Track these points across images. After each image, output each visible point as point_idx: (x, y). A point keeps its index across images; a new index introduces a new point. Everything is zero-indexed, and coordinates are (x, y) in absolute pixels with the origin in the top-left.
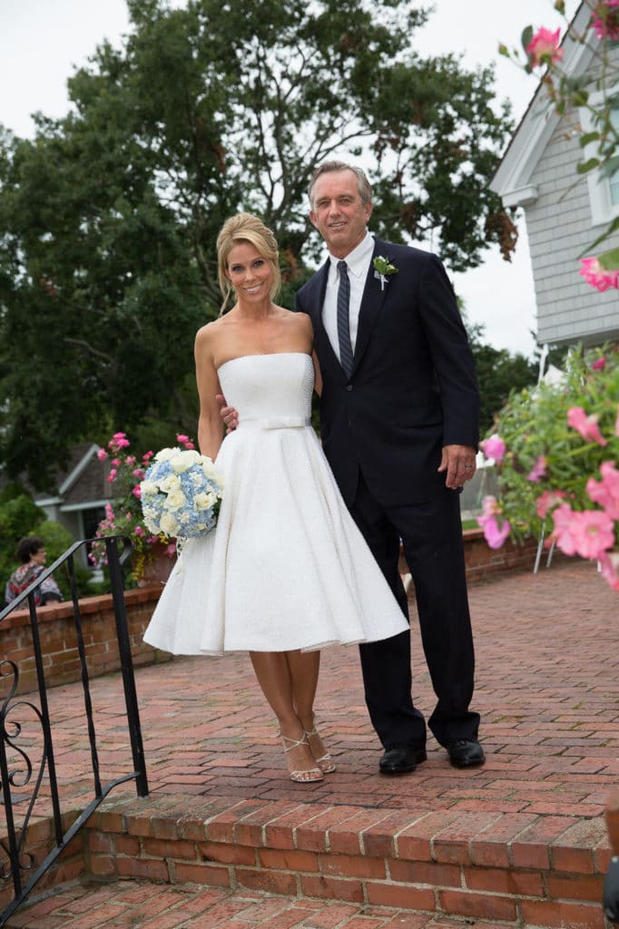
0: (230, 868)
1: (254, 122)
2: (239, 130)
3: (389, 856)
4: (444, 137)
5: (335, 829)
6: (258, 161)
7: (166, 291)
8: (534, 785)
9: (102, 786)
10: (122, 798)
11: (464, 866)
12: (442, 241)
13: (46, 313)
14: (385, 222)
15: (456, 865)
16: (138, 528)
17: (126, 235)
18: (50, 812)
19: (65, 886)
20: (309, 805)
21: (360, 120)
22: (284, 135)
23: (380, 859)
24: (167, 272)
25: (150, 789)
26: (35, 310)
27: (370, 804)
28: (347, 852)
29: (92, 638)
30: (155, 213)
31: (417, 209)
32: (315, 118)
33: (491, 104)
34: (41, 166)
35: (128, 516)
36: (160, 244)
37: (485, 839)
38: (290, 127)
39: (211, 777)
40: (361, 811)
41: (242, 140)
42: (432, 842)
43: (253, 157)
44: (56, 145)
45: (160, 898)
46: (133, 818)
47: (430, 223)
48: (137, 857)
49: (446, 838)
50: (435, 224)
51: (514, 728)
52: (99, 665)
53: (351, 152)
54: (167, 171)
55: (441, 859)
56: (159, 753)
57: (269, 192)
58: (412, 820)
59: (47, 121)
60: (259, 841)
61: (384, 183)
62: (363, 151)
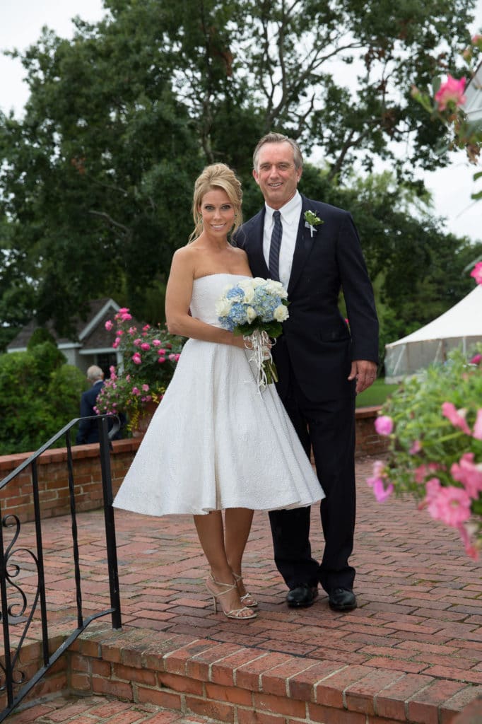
0: (182, 696)
1: (261, 32)
2: (249, 37)
3: (309, 701)
4: (426, 52)
5: (267, 673)
6: (262, 65)
7: (176, 177)
8: (436, 649)
10: (100, 628)
11: (369, 715)
12: (417, 143)
13: (74, 188)
14: (369, 124)
15: (363, 714)
16: (136, 388)
17: (146, 127)
18: (40, 637)
19: (50, 697)
20: (249, 649)
21: (352, 33)
22: (286, 43)
23: (302, 702)
24: (179, 160)
25: (123, 621)
26: (65, 186)
27: (299, 652)
28: (276, 693)
29: (92, 478)
30: (171, 108)
31: (398, 114)
32: (314, 29)
33: (469, 27)
34: (77, 62)
35: (128, 377)
36: (173, 136)
37: (388, 695)
38: (293, 37)
39: (173, 615)
40: (291, 659)
41: (251, 46)
42: (344, 693)
43: (259, 61)
44: (91, 46)
45: (124, 714)
46: (107, 647)
47: (407, 128)
48: (109, 678)
49: (355, 691)
50: (411, 129)
51: (428, 592)
52: (96, 500)
53: (343, 60)
54: (184, 71)
55: (351, 708)
56: (135, 588)
57: (270, 94)
58: (331, 671)
59: (83, 24)
60: (206, 677)
61: (370, 89)
62: (354, 60)
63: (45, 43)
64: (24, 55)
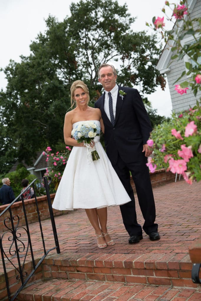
0: (85, 274)
1: (86, 53)
2: (81, 56)
3: (132, 268)
4: (142, 55)
5: (116, 261)
6: (87, 65)
7: (62, 105)
8: (175, 245)
9: (46, 251)
10: (53, 254)
11: (154, 270)
12: (143, 85)
13: (26, 113)
14: (126, 80)
15: (152, 269)
16: (56, 175)
17: (49, 89)
18: (31, 260)
19: (37, 281)
20: (108, 254)
21: (117, 51)
22: (95, 57)
23: (129, 269)
24: (62, 99)
25: (61, 251)
26: (23, 113)
27: (126, 252)
28: (119, 267)
29: (44, 208)
30: (58, 82)
31: (136, 76)
32: (103, 51)
33: (156, 45)
34: (23, 70)
35: (53, 171)
36: (59, 91)
37: (160, 261)
38: (96, 54)
39: (79, 247)
40: (123, 255)
41: (82, 59)
42: (144, 263)
43: (86, 64)
44: (27, 64)
45: (65, 283)
46: (56, 260)
47: (139, 80)
48: (58, 272)
49: (149, 262)
50: (141, 81)
51: (169, 228)
52: (46, 216)
53: (115, 60)
54: (60, 69)
55: (147, 268)
56: (64, 241)
57: (91, 74)
58: (138, 257)
59: (24, 57)
60: (93, 265)
61: (125, 69)
62: (118, 60)
63: (11, 65)
64: (5, 70)
